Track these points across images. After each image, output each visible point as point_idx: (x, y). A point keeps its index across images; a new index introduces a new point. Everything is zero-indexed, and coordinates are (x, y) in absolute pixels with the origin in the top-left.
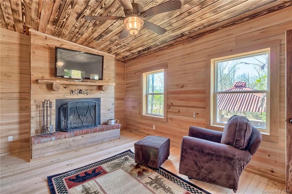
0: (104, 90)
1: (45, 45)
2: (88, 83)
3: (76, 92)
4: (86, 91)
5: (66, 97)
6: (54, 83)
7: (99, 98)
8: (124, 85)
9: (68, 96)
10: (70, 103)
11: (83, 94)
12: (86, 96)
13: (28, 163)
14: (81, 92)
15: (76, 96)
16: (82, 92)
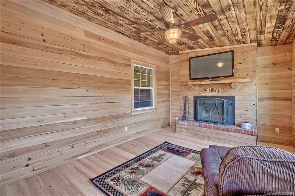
0: (233, 88)
1: (186, 59)
2: (214, 82)
3: (209, 90)
4: (217, 89)
5: (201, 94)
6: (188, 84)
7: (233, 96)
8: (291, 77)
9: (202, 93)
10: (199, 100)
11: (215, 92)
12: (218, 94)
13: (174, 134)
14: (212, 90)
15: (208, 94)
16: (214, 90)
